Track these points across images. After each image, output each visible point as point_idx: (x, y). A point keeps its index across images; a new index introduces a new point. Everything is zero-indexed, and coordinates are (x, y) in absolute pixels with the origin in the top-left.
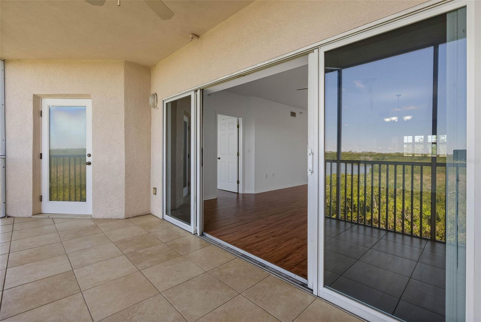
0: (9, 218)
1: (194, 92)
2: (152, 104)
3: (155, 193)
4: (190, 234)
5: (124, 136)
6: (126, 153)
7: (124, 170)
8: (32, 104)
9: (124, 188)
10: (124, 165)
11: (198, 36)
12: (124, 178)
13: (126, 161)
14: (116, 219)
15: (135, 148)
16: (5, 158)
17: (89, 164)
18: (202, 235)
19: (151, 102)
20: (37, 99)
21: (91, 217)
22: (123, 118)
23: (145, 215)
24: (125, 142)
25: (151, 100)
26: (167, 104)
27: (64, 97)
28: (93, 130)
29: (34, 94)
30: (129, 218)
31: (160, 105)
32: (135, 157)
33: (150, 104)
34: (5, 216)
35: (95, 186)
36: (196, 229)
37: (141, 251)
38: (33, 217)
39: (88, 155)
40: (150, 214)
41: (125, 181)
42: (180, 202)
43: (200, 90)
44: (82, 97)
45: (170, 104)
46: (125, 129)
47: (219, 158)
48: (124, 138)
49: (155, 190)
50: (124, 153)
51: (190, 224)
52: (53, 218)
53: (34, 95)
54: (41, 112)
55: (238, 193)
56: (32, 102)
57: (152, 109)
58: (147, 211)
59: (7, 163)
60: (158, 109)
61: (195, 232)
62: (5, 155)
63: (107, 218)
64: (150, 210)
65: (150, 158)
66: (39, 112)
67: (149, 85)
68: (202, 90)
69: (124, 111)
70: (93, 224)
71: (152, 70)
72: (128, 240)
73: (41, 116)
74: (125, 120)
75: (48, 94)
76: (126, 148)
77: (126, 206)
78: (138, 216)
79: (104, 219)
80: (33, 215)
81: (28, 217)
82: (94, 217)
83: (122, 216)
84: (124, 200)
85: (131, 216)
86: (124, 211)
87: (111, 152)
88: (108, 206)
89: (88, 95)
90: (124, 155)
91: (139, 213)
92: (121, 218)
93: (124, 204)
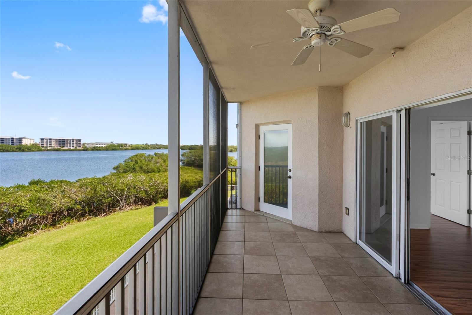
0: (243, 210)
1: (397, 113)
2: (344, 123)
3: (347, 213)
4: (390, 276)
6: (319, 171)
7: (318, 187)
8: (255, 131)
9: (318, 203)
10: (318, 182)
11: (401, 48)
12: (318, 194)
13: (319, 179)
14: (310, 230)
15: (328, 167)
16: (241, 169)
17: (290, 177)
18: (408, 282)
19: (344, 122)
20: (257, 127)
21: (291, 223)
22: (317, 139)
23: (337, 232)
24: (319, 161)
25: (344, 119)
26: (361, 123)
27: (273, 124)
28: (293, 150)
29: (256, 123)
30: (322, 232)
31: (353, 124)
32: (328, 175)
33: (342, 124)
34: (240, 207)
35: (295, 197)
36: (399, 273)
37: (335, 278)
38: (255, 212)
39: (289, 170)
40: (342, 232)
41: (319, 197)
42: (376, 225)
43: (406, 109)
44: (285, 123)
45: (365, 123)
46: (319, 149)
47: (434, 175)
48: (318, 158)
49: (347, 210)
50: (318, 171)
51: (390, 263)
52: (266, 216)
54: (260, 136)
55: (469, 227)
56: (255, 129)
57: (345, 128)
58: (338, 228)
59: (242, 172)
60: (350, 128)
61: (397, 276)
62: (241, 167)
63: (303, 227)
64: (341, 229)
65: (342, 177)
66: (258, 136)
67: (341, 104)
68: (408, 111)
69: (318, 132)
70: (293, 230)
71: (345, 89)
72: (322, 259)
73: (260, 139)
74: (319, 141)
75: (264, 123)
76: (319, 167)
77: (319, 221)
78: (330, 232)
79: (301, 227)
80: (255, 211)
81: (253, 212)
82: (293, 224)
83: (316, 229)
84: (318, 214)
85: (324, 231)
86: (317, 225)
87: (307, 170)
88: (304, 217)
89: (289, 120)
90: (318, 173)
91: (331, 230)
92: (315, 231)
93: (318, 218)
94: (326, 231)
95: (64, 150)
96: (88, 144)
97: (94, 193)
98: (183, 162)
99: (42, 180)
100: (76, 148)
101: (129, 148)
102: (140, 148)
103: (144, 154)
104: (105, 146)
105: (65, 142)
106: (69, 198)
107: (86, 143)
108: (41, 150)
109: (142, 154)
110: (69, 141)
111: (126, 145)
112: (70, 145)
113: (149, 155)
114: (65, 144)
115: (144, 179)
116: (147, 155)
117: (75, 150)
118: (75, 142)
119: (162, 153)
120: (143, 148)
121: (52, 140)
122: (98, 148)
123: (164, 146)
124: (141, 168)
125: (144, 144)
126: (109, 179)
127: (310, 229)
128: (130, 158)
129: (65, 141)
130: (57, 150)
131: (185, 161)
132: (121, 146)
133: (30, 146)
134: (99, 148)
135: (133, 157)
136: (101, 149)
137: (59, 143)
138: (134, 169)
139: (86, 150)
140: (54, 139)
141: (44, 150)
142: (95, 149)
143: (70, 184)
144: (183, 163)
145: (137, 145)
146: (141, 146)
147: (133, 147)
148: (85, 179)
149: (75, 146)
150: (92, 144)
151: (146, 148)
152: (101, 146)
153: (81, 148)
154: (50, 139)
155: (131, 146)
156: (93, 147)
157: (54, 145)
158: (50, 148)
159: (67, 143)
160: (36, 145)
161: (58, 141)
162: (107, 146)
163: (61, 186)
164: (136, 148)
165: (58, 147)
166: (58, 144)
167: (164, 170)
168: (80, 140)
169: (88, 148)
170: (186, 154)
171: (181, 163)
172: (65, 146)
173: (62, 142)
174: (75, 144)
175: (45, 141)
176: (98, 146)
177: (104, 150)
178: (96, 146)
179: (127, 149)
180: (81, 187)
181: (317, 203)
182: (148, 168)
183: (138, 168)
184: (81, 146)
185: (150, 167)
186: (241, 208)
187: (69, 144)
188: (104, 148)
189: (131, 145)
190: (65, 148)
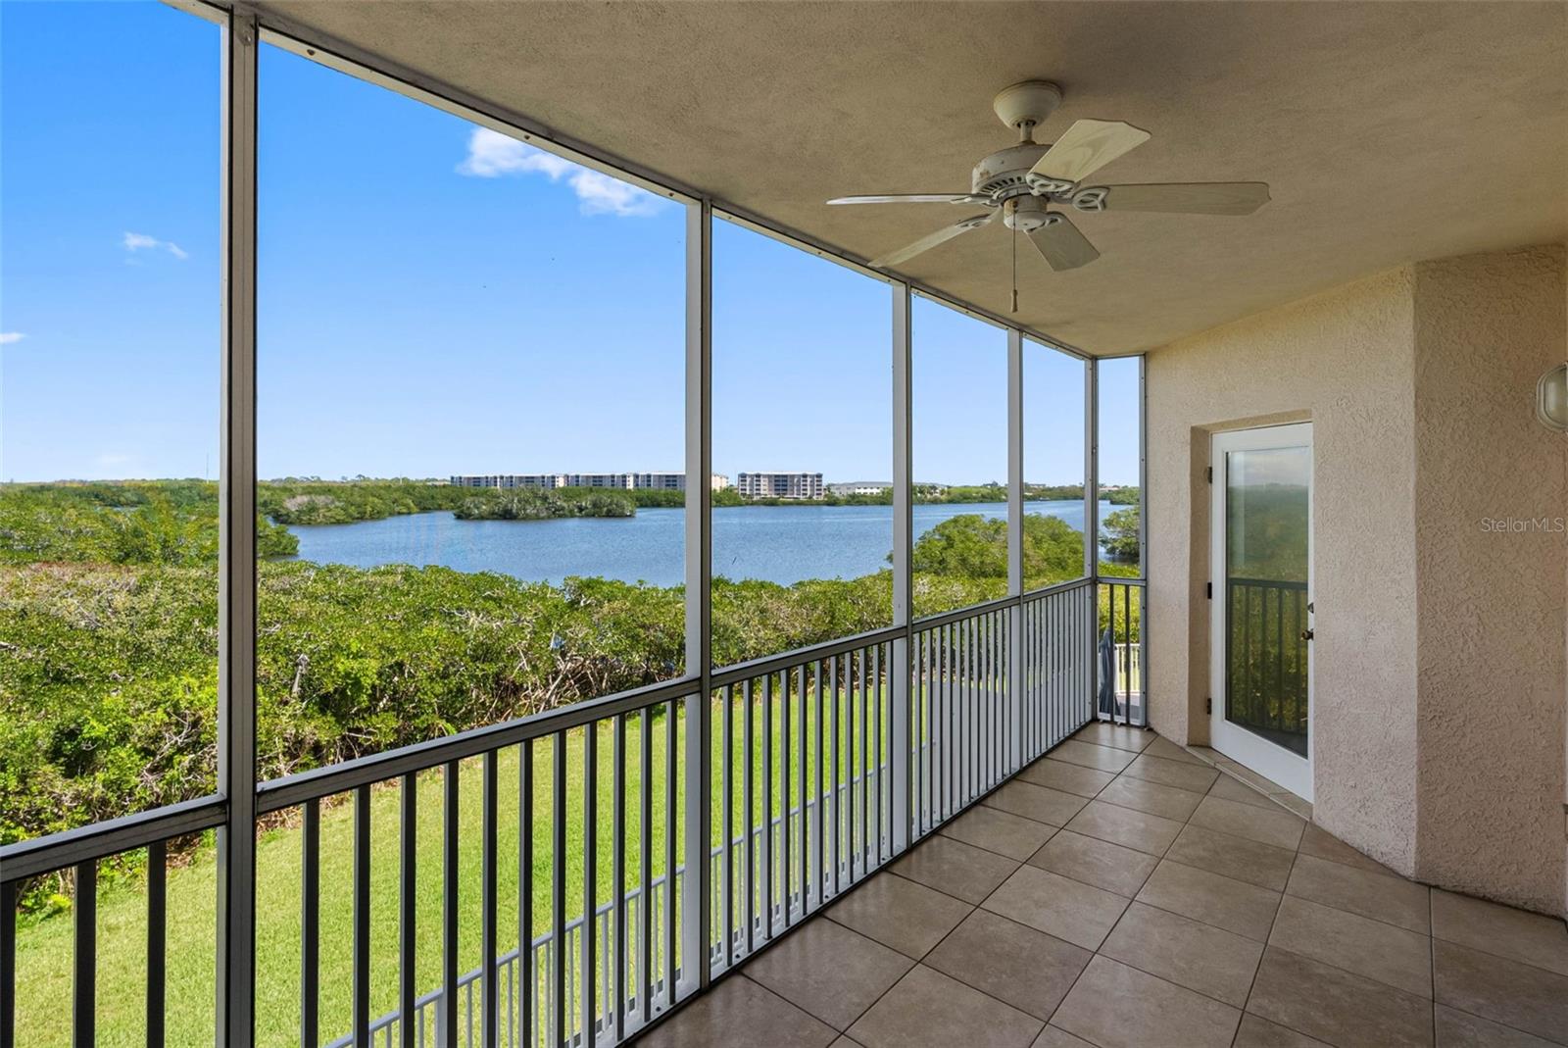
0: (1151, 733)
2: (1545, 417)
5: (1415, 557)
6: (1421, 622)
7: (1417, 690)
8: (1189, 452)
9: (1415, 759)
10: (1415, 669)
12: (1415, 720)
13: (1422, 658)
15: (1472, 607)
16: (1146, 587)
19: (1543, 409)
20: (1200, 438)
21: (1311, 818)
22: (1411, 486)
23: (1526, 910)
24: (1419, 578)
25: (1544, 398)
27: (1253, 424)
28: (1315, 529)
29: (1193, 425)
30: (1437, 886)
32: (1471, 644)
34: (1143, 723)
38: (1188, 749)
39: (1310, 606)
40: (1563, 920)
41: (1418, 735)
44: (1295, 419)
46: (1419, 530)
48: (1415, 565)
52: (1224, 772)
53: (1193, 429)
54: (1211, 469)
56: (1189, 448)
58: (1539, 896)
59: (1151, 600)
62: (1146, 580)
63: (1355, 846)
66: (1206, 470)
69: (1413, 457)
73: (1211, 482)
75: (1225, 423)
76: (1420, 607)
78: (1485, 899)
79: (1344, 844)
80: (1189, 745)
81: (1182, 748)
82: (1318, 823)
83: (1408, 866)
84: (1415, 806)
85: (1449, 886)
86: (1413, 850)
87: (1368, 613)
88: (1358, 805)
89: (1304, 411)
90: (1415, 632)
91: (1490, 891)
92: (1402, 873)
93: (1414, 824)
94: (1460, 889)
95: (785, 504)
96: (839, 487)
97: (830, 622)
98: (1110, 546)
99: (726, 578)
100: (810, 497)
101: (943, 497)
102: (975, 498)
103: (978, 516)
104: (879, 491)
105: (789, 483)
106: (775, 628)
107: (833, 485)
108: (740, 505)
109: (972, 516)
110: (796, 480)
111: (934, 488)
112: (798, 490)
113: (994, 522)
114: (788, 488)
115: (964, 594)
116: (986, 522)
117: (810, 503)
118: (808, 483)
119: (1034, 515)
120: (983, 496)
121: (762, 479)
122: (861, 499)
123: (1050, 489)
124: (964, 561)
125: (985, 486)
126: (868, 589)
127: (1381, 861)
128: (937, 529)
129: (789, 479)
130: (772, 503)
131: (1116, 545)
132: (921, 492)
133: (720, 494)
134: (864, 499)
135: (944, 526)
136: (869, 501)
137: (776, 485)
138: (942, 562)
139: (832, 502)
140: (765, 476)
141: (747, 504)
142: (855, 500)
143: (779, 593)
144: (1112, 551)
145: (965, 487)
146: (976, 490)
147: (952, 495)
148: (812, 582)
149: (809, 493)
150: (849, 486)
151: (992, 498)
152: (869, 491)
153: (821, 498)
154: (758, 476)
155: (949, 493)
156: (850, 496)
157: (766, 490)
158: (758, 497)
159: (792, 486)
160: (731, 491)
161: (773, 479)
162: (883, 493)
163: (760, 597)
164: (963, 497)
165: (774, 496)
166: (774, 488)
167: (1033, 571)
168: (819, 476)
169: (838, 499)
170: (1123, 519)
171: (1102, 550)
172: (788, 492)
173: (781, 482)
174: (809, 488)
175: (748, 479)
176: (862, 491)
177: (877, 504)
178: (857, 491)
179: (935, 502)
180: (800, 603)
181: (1412, 757)
182: (982, 562)
183: (953, 563)
184: (823, 494)
185: (988, 560)
186: (1147, 728)
187: (795, 488)
188: (876, 497)
189: (949, 487)
190: (789, 497)
